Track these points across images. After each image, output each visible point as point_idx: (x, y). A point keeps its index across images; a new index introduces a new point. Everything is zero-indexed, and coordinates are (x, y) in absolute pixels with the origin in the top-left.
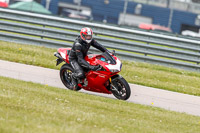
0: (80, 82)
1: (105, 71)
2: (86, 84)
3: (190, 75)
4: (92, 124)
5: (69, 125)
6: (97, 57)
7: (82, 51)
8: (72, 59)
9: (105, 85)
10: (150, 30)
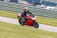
0: (24, 23)
1: (31, 20)
2: (26, 24)
3: (38, 18)
4: (11, 32)
5: (4, 32)
6: (29, 16)
7: (25, 14)
8: (22, 17)
9: (31, 24)
10: (27, 5)
